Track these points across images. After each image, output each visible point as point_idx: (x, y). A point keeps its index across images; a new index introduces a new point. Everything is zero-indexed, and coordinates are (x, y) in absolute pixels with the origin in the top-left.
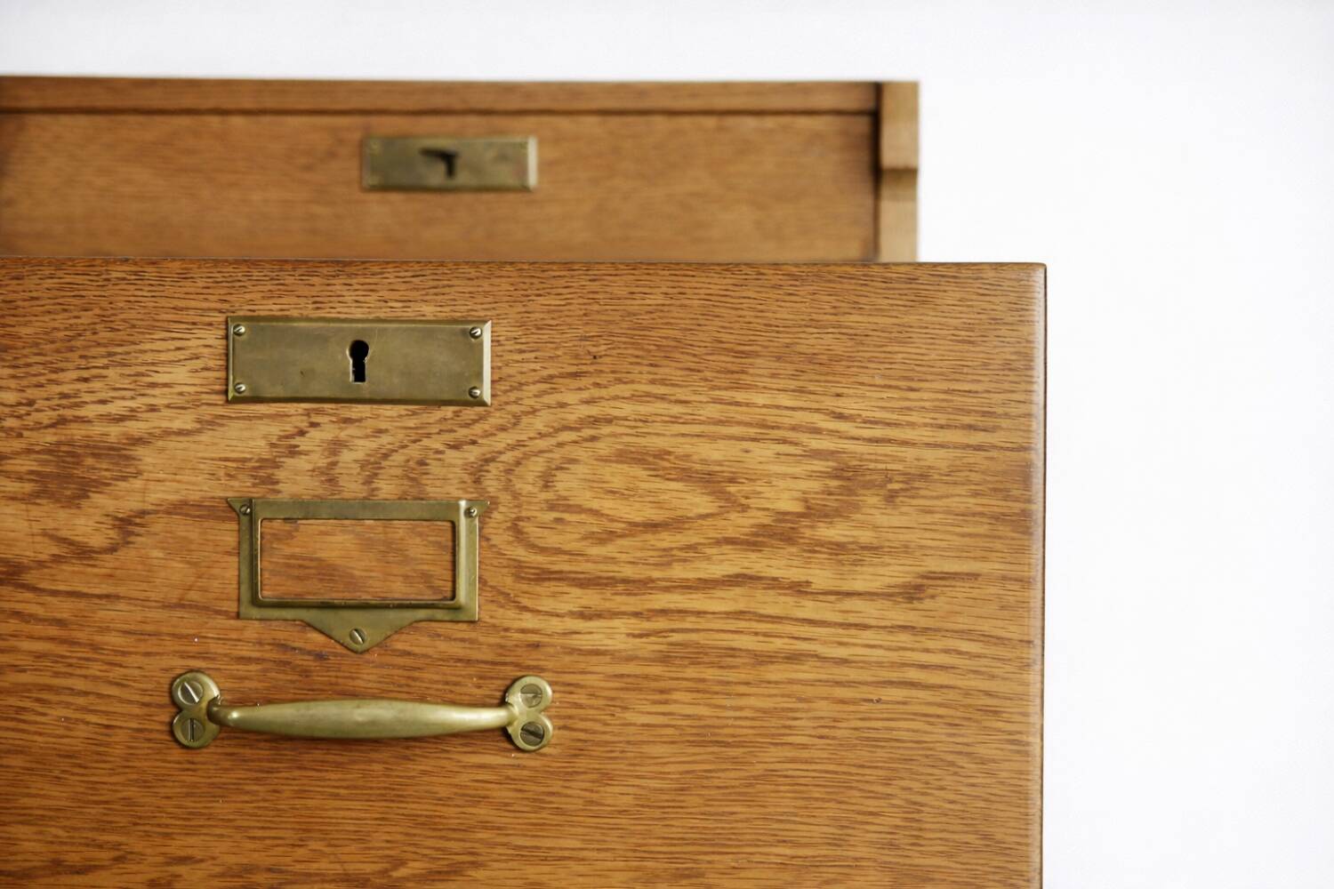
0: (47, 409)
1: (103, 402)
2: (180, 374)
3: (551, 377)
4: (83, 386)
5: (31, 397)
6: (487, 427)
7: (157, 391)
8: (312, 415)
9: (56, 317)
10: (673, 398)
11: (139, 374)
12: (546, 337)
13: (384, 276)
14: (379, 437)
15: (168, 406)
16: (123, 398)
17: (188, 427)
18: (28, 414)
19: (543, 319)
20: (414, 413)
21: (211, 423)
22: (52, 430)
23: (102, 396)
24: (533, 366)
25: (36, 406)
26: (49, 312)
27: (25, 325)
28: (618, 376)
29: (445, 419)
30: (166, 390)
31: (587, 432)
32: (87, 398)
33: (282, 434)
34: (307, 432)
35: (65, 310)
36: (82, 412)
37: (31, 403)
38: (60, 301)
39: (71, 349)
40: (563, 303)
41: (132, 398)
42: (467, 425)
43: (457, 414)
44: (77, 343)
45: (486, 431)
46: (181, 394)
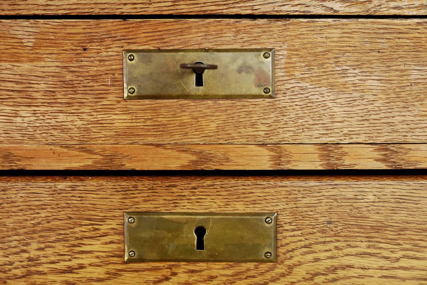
0: (20, 267)
1: (53, 263)
2: (97, 246)
3: (311, 244)
4: (41, 253)
5: (11, 260)
6: (274, 275)
7: (84, 256)
8: (173, 268)
9: (26, 213)
10: (379, 255)
11: (74, 246)
12: (307, 222)
13: (215, 187)
14: (212, 281)
15: (90, 265)
16: (65, 261)
17: (102, 276)
18: (10, 270)
19: (306, 212)
20: (232, 266)
21: (115, 274)
22: (24, 279)
23: (53, 258)
24: (300, 238)
25: (14, 266)
26: (22, 210)
27: (9, 218)
28: (348, 243)
29: (249, 269)
30: (89, 255)
31: (331, 276)
32: (44, 260)
33: (156, 280)
34: (170, 279)
35: (31, 209)
36: (40, 269)
37: (11, 264)
38: (27, 203)
39: (34, 232)
40: (317, 202)
41: (70, 260)
42: (262, 274)
43: (256, 268)
44: (38, 228)
45: (273, 277)
46: (97, 257)
